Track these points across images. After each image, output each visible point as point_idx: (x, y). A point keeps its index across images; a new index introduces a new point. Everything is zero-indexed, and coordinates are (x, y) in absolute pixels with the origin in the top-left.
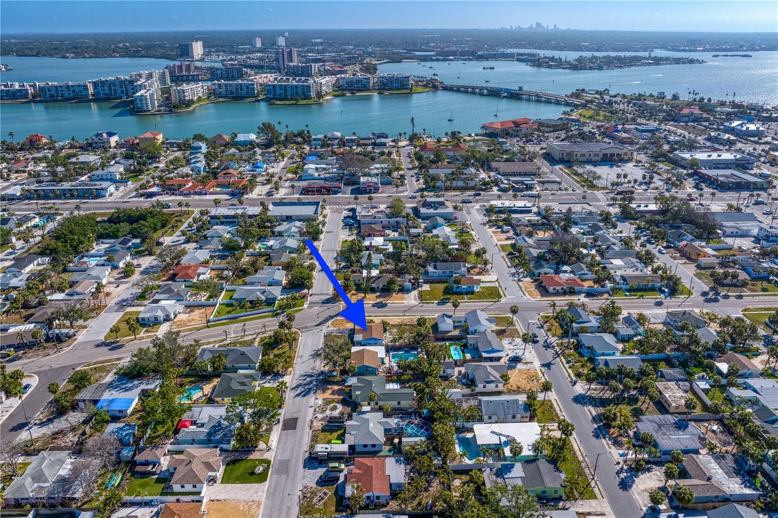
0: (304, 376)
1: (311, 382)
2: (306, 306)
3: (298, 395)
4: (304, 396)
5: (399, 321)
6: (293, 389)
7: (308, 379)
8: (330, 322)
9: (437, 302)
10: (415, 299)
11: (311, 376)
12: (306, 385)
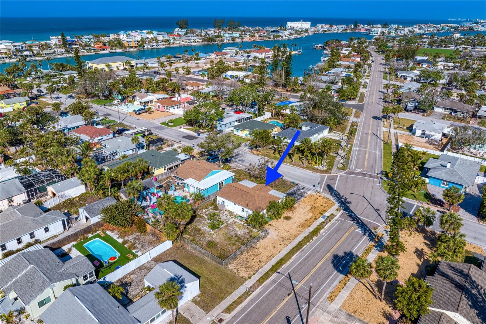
5: (264, 252)
8: (330, 197)
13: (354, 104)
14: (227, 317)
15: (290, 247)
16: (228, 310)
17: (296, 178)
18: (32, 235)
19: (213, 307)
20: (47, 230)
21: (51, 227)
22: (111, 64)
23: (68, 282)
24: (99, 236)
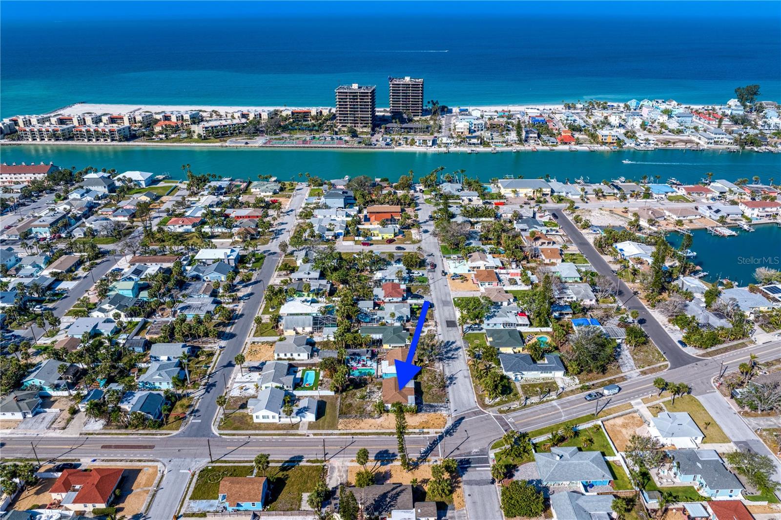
0: (454, 358)
1: (447, 352)
2: (492, 455)
3: (453, 343)
4: (448, 342)
5: (362, 424)
6: (459, 348)
7: (450, 355)
8: (449, 423)
9: (301, 464)
10: (333, 468)
11: (449, 358)
12: (450, 350)
13: (691, 354)
14: (312, 436)
15: (377, 431)
16: (315, 435)
17: (456, 397)
18: (292, 355)
19: (312, 429)
20: (299, 355)
21: (301, 354)
22: (518, 190)
23: (278, 385)
24: (315, 370)
